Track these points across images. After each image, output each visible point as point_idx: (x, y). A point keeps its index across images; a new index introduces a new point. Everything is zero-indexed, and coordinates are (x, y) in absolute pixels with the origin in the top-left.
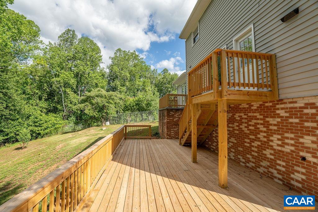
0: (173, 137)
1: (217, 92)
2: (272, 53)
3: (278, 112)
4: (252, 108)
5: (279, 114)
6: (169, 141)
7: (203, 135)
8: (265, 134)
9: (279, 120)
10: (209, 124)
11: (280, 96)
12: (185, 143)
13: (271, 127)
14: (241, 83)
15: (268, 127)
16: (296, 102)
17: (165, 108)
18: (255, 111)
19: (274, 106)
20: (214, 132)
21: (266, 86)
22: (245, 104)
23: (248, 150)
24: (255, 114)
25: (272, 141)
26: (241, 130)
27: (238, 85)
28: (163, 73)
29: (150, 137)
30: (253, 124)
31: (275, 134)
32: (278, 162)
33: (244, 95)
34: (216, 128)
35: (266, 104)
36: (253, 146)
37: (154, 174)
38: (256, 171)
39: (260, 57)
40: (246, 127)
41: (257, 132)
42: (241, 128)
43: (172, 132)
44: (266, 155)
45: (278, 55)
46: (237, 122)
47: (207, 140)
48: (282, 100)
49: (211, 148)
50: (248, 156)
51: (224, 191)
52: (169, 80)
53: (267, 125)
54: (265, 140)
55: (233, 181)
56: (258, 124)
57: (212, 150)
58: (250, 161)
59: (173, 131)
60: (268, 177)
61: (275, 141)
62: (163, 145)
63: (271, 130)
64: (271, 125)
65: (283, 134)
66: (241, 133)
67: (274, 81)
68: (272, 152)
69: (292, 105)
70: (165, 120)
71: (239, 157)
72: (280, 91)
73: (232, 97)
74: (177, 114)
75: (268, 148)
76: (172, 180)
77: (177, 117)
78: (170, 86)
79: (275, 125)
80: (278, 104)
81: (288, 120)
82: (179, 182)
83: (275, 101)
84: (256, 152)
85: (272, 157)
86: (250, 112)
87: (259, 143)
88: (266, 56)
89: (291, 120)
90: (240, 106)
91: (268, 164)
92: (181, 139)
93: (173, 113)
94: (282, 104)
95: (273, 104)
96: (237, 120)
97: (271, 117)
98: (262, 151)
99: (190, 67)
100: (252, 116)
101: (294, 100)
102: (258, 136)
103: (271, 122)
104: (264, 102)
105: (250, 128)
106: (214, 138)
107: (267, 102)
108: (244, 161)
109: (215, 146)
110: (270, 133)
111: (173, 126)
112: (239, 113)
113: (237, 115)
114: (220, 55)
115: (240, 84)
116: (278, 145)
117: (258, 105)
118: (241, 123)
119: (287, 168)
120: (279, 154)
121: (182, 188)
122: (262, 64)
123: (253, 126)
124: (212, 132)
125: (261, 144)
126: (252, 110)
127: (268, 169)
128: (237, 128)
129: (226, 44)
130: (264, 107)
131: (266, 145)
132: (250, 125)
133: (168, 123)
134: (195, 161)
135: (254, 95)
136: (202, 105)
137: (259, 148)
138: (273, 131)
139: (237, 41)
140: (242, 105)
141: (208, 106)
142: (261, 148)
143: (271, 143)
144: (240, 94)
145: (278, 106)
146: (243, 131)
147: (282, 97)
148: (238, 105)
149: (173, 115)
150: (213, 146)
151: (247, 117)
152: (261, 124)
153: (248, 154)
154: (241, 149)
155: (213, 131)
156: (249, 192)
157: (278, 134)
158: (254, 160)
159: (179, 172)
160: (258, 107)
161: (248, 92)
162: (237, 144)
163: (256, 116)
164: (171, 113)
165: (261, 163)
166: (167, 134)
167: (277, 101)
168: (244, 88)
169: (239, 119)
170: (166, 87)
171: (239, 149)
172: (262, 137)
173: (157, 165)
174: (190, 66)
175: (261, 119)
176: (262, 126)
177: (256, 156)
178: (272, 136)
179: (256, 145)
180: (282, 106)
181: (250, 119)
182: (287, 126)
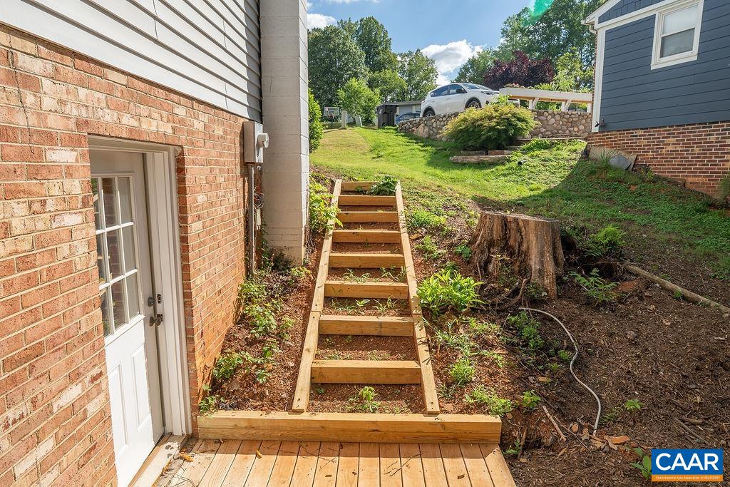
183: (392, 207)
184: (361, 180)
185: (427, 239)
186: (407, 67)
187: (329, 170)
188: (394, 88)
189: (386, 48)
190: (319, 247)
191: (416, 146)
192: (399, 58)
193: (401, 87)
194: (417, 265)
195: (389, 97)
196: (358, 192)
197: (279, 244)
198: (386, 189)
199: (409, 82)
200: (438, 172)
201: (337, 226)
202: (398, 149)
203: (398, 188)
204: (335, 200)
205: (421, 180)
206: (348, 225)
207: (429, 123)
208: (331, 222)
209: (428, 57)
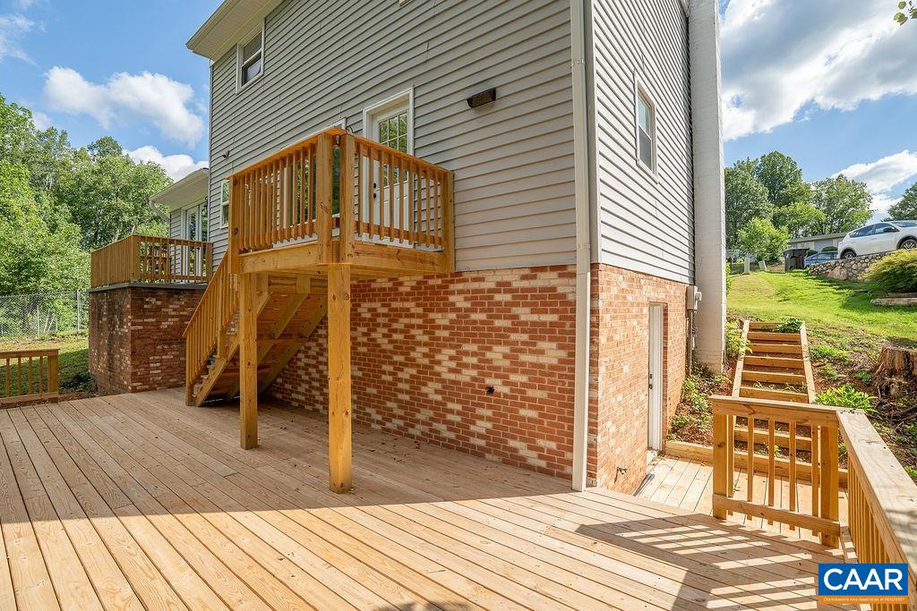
0: (159, 384)
1: (328, 245)
2: (448, 167)
3: (452, 299)
4: (402, 289)
5: (453, 304)
6: (143, 398)
7: (268, 366)
8: (426, 350)
9: (453, 316)
10: (287, 332)
11: (457, 263)
12: (209, 397)
13: (439, 333)
14: (386, 228)
15: (433, 333)
16: (482, 280)
17: (126, 285)
18: (406, 297)
19: (444, 287)
20: (301, 355)
21: (433, 241)
22: (384, 280)
23: (390, 391)
24: (406, 305)
25: (439, 363)
26: (372, 343)
27: (379, 230)
28: (96, 152)
29: (56, 395)
30: (402, 326)
31: (445, 346)
32: (450, 406)
33: (390, 256)
34: (307, 345)
35: (431, 282)
36: (400, 380)
37: (112, 516)
38: (406, 435)
39: (425, 172)
40: (384, 336)
41: (409, 345)
42: (374, 340)
43: (152, 365)
44: (426, 395)
45: (459, 175)
46: (365, 326)
47: (280, 380)
48: (459, 274)
49: (292, 399)
50: (389, 404)
51: (346, 497)
52: (124, 182)
53: (428, 327)
54: (426, 361)
55: (362, 470)
56: (412, 326)
57: (297, 405)
58: (394, 416)
59: (158, 364)
60: (431, 441)
61: (444, 363)
62: (120, 415)
63: (439, 338)
64: (438, 327)
65: (460, 346)
66: (374, 351)
67: (448, 230)
68: (439, 386)
69: (476, 285)
70: (121, 327)
71: (368, 410)
72: (458, 253)
73: (364, 261)
74: (173, 306)
75: (431, 380)
76: (185, 515)
77: (173, 317)
78: (130, 206)
79: (445, 328)
80: (452, 282)
81: (469, 316)
82: (211, 514)
83: (447, 276)
84: (407, 392)
85: (439, 398)
86: (396, 300)
87: (414, 371)
88: (436, 172)
89: (474, 316)
90: (373, 285)
91: (431, 413)
92: (191, 387)
93: (159, 303)
94: (459, 281)
95: (443, 282)
96: (365, 319)
97: (440, 311)
98: (419, 389)
99: (224, 156)
100: (401, 308)
101: (481, 275)
102: (413, 354)
103: (438, 322)
104: (425, 277)
105: (396, 336)
106: (300, 372)
107: (432, 277)
108: (379, 417)
109: (303, 394)
110: (435, 346)
111: (159, 347)
112: (370, 301)
113: (366, 305)
114: (339, 145)
115: (383, 229)
116: (451, 370)
117: (414, 284)
118: (372, 325)
119: (464, 414)
120: (450, 389)
121: (227, 527)
122: (428, 187)
123: (401, 331)
124: (296, 355)
125: (418, 372)
126: (401, 294)
127: (430, 425)
128: (365, 340)
129: (344, 115)
130: (426, 288)
131: (427, 373)
132: (395, 331)
133: (135, 336)
134: (251, 443)
135: (410, 259)
136: (274, 279)
137: (412, 382)
138: (442, 342)
139: (372, 116)
140: (379, 280)
141: (289, 282)
142: (416, 382)
143: (437, 368)
144: (381, 255)
145: (452, 287)
146: (379, 345)
147: (461, 267)
148: (369, 281)
149: (159, 308)
150: (298, 393)
151: (389, 310)
152: (419, 327)
153: (390, 400)
154: (374, 391)
155: (299, 351)
156: (399, 484)
157: (451, 347)
158: (401, 412)
159: (207, 485)
160: (412, 288)
161: (399, 251)
162: (364, 380)
163: (408, 309)
164: (148, 303)
165: (418, 416)
166: (134, 374)
167: (453, 275)
168: (392, 240)
169: (368, 315)
170: (110, 208)
171: (369, 390)
172: (419, 355)
173: (112, 486)
174: (224, 153)
175: (419, 316)
176: (421, 331)
177: (407, 402)
178: (440, 352)
179: (407, 377)
180: (461, 286)
181: (395, 315)
182: (467, 329)
183: (797, 342)
184: (767, 321)
185: (828, 366)
186: (824, 195)
187: (738, 313)
188: (807, 221)
189: (795, 180)
190: (734, 366)
191: (830, 289)
192: (813, 188)
193: (817, 219)
194: (817, 384)
195: (801, 231)
196: (765, 330)
197: (704, 361)
198: (792, 328)
199: (828, 212)
200: (854, 314)
201: (747, 353)
202: (808, 292)
203: (803, 328)
204: (745, 335)
205: (829, 321)
206: (756, 353)
207: (847, 265)
208: (742, 350)
209: (856, 181)
